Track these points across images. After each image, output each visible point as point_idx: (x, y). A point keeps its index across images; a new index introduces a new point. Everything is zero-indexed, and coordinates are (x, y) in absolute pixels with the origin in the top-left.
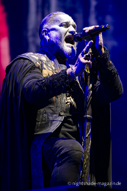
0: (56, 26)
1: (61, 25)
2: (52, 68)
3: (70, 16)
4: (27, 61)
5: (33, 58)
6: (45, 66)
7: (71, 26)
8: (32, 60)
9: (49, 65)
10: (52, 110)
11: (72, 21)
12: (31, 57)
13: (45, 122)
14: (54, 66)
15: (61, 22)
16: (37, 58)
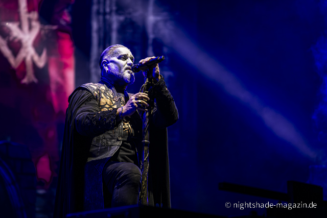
0: (115, 59)
1: (119, 58)
2: (110, 97)
3: (129, 48)
4: (85, 91)
5: (92, 87)
6: (103, 95)
7: (129, 58)
8: (90, 90)
9: (108, 94)
10: (111, 136)
11: (130, 54)
12: (90, 87)
13: (104, 147)
14: (112, 94)
15: (120, 55)
16: (95, 88)
